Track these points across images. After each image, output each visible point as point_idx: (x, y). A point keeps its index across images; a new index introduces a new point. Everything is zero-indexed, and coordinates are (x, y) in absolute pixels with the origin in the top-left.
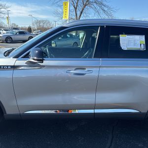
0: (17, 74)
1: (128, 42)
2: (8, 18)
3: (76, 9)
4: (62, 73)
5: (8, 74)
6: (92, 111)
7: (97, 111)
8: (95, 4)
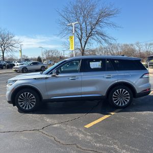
0: (48, 81)
1: (93, 65)
2: (21, 51)
3: (80, 40)
4: (66, 79)
5: (44, 81)
6: (80, 96)
7: (82, 96)
8: (97, 35)
